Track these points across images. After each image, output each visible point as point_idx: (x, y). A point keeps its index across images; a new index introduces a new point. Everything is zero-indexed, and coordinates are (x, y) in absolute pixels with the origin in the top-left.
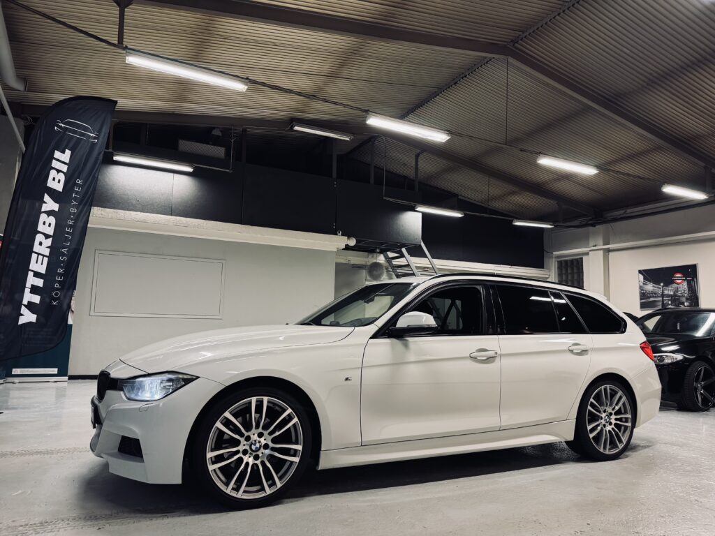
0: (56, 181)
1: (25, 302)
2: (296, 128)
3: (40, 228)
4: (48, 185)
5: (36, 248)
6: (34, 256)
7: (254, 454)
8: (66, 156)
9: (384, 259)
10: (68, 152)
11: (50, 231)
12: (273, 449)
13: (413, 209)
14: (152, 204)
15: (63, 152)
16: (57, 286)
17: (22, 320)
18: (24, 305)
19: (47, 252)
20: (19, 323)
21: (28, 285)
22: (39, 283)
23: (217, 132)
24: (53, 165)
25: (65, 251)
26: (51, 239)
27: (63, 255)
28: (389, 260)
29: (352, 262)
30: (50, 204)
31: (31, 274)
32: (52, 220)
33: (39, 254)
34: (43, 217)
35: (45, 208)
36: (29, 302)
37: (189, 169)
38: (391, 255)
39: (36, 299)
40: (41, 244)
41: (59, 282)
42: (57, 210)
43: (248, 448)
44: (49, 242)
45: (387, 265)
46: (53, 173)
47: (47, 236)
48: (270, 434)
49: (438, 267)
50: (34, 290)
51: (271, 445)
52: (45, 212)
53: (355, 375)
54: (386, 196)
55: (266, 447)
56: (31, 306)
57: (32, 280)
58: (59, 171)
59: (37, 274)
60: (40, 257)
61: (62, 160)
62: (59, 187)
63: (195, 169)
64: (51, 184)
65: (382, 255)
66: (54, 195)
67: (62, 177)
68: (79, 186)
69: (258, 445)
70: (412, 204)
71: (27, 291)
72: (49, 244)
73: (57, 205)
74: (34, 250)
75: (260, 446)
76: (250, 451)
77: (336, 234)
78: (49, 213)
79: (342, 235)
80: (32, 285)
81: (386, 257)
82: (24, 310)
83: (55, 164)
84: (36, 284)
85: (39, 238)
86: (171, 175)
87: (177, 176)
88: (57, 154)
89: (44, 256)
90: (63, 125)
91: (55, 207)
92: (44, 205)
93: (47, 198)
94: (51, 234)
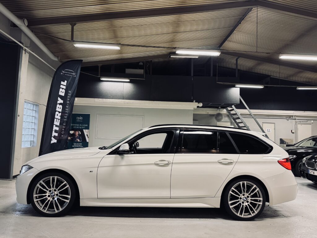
0: (62, 92)
1: (53, 136)
2: (171, 57)
3: (57, 109)
4: (59, 94)
5: (56, 117)
6: (55, 120)
7: (52, 197)
8: (65, 83)
9: (226, 111)
10: (66, 81)
11: (60, 110)
12: (59, 196)
13: (234, 86)
14: (116, 96)
15: (64, 82)
16: (63, 130)
17: (52, 142)
18: (53, 137)
19: (59, 118)
20: (51, 143)
21: (54, 130)
22: (57, 129)
23: (141, 64)
24: (61, 87)
25: (66, 117)
26: (61, 113)
27: (65, 118)
28: (229, 111)
29: (209, 113)
30: (60, 101)
31: (54, 126)
32: (61, 106)
33: (57, 119)
34: (58, 106)
35: (58, 102)
36: (54, 136)
37: (128, 81)
38: (229, 109)
39: (56, 134)
40: (57, 115)
41: (64, 128)
42: (62, 103)
43: (50, 195)
44: (60, 114)
45: (228, 114)
46: (61, 90)
47: (59, 112)
48: (59, 190)
49: (253, 113)
50: (56, 131)
51: (59, 195)
52: (58, 104)
53: (95, 170)
54: (218, 82)
55: (57, 195)
56: (55, 137)
57: (55, 128)
58: (63, 89)
59: (56, 126)
60: (57, 120)
61: (64, 84)
62: (63, 94)
63: (130, 80)
64: (60, 94)
65: (225, 109)
66: (62, 97)
67: (64, 91)
68: (70, 93)
69: (54, 194)
70: (233, 84)
71: (53, 132)
72: (60, 115)
73: (63, 101)
74: (55, 117)
75: (55, 195)
76: (51, 196)
77: (193, 102)
78: (60, 104)
79: (196, 102)
80: (55, 130)
81: (228, 110)
82: (53, 138)
83: (61, 86)
84: (56, 129)
85: (57, 113)
86: (123, 83)
87: (125, 84)
88: (62, 83)
89: (59, 119)
90: (64, 72)
91: (62, 101)
92: (58, 101)
93: (59, 99)
94: (61, 111)
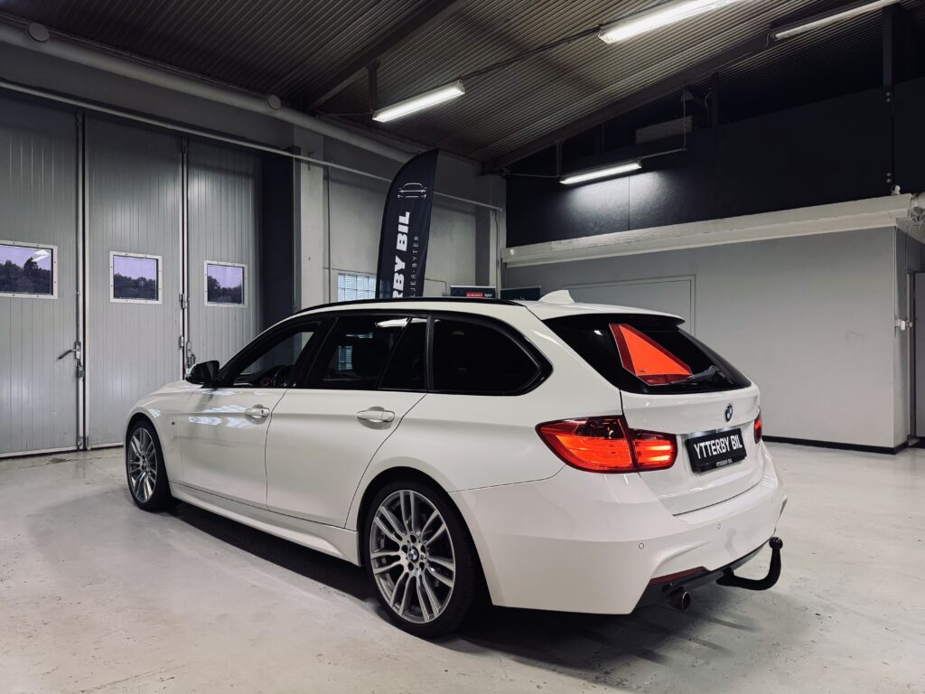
0: (402, 246)
2: (779, 35)
3: (395, 286)
4: (398, 249)
8: (405, 219)
11: (401, 287)
14: (610, 223)
15: (404, 215)
24: (399, 229)
30: (400, 265)
32: (402, 276)
34: (396, 276)
35: (397, 268)
37: (635, 166)
42: (404, 268)
46: (399, 237)
52: (397, 271)
53: (177, 421)
58: (403, 233)
61: (404, 222)
62: (404, 248)
63: (642, 163)
64: (399, 247)
66: (402, 255)
67: (405, 238)
68: (416, 242)
73: (404, 263)
77: (889, 194)
78: (400, 272)
79: (902, 192)
83: (401, 227)
85: (395, 293)
86: (626, 179)
87: (633, 178)
88: (400, 220)
90: (403, 191)
91: (402, 265)
92: (396, 265)
93: (397, 260)
94: (402, 289)
